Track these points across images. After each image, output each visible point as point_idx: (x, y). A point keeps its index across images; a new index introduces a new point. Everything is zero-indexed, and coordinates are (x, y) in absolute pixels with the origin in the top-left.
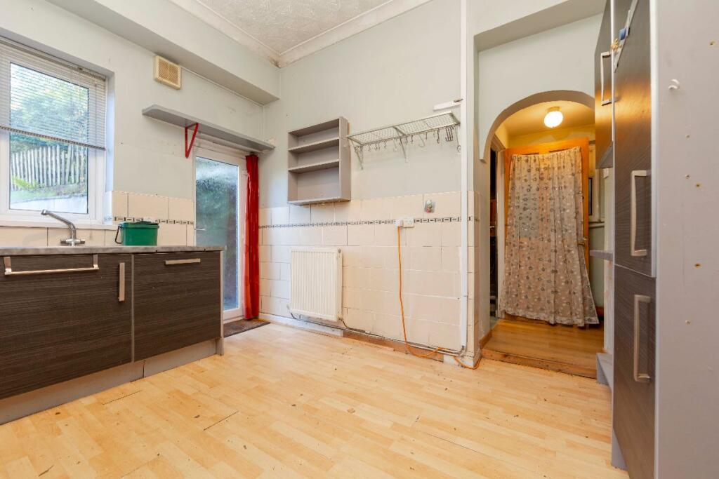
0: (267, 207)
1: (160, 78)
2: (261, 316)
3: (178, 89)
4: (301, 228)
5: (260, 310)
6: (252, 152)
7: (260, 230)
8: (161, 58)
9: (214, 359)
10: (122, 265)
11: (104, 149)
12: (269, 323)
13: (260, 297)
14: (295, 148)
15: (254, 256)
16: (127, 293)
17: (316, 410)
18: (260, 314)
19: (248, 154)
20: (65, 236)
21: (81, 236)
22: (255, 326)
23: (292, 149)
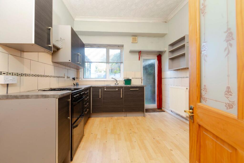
0: (164, 72)
1: (133, 42)
2: (163, 109)
3: (137, 43)
4: (175, 79)
5: (163, 106)
6: (159, 54)
7: (162, 79)
8: (133, 37)
9: (143, 118)
10: (121, 90)
11: (122, 62)
12: (164, 112)
13: (163, 102)
14: (171, 50)
15: (160, 88)
16: (122, 96)
17: (160, 143)
18: (162, 108)
19: (158, 55)
20: (115, 82)
21: (118, 82)
22: (159, 111)
23: (170, 50)
